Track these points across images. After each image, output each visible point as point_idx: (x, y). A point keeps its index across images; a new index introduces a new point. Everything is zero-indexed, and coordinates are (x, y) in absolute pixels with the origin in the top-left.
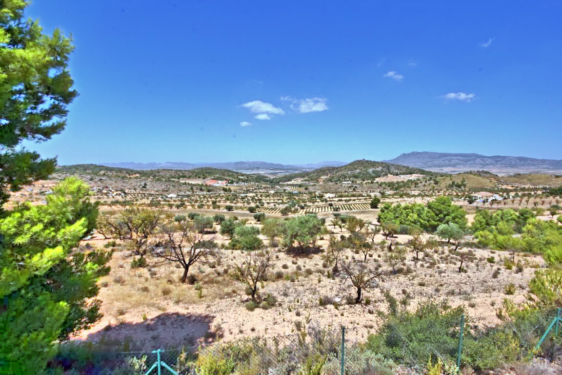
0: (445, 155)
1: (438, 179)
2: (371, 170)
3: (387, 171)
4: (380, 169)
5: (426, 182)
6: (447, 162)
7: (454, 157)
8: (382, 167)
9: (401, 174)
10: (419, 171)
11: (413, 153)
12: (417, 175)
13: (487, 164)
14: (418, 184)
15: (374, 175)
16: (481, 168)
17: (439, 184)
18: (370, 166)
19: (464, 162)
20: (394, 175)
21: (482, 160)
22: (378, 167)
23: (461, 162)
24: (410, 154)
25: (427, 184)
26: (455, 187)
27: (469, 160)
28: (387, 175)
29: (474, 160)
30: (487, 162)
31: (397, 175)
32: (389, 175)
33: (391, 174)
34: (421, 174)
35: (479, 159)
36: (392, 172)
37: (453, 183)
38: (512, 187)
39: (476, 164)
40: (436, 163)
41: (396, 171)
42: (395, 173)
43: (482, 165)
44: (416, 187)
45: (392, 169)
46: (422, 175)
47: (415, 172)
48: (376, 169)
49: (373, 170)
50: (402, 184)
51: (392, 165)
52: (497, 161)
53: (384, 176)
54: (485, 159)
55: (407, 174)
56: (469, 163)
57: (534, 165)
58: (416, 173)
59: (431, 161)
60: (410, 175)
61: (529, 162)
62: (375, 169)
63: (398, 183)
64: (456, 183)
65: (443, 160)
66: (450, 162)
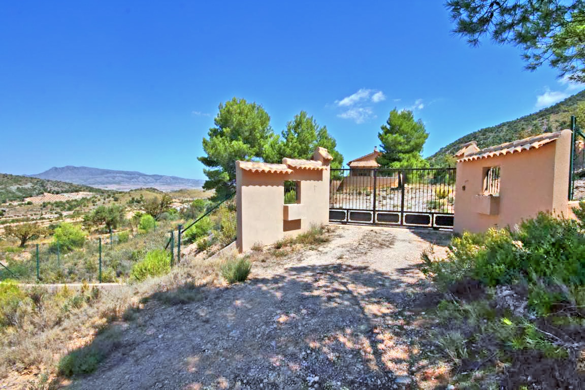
0: (108, 172)
1: (117, 195)
2: (14, 188)
3: (42, 188)
4: (29, 185)
5: (105, 200)
6: (111, 179)
7: (118, 175)
8: (33, 183)
9: (62, 192)
10: (87, 189)
11: (68, 168)
12: (85, 193)
13: (149, 182)
14: (96, 202)
15: (21, 194)
16: (144, 185)
17: (119, 202)
18: (10, 181)
19: (128, 180)
20: (53, 193)
21: (144, 178)
22: (26, 184)
23: (125, 179)
24: (63, 168)
25: (106, 201)
26: (135, 203)
27: (133, 178)
28: (43, 193)
29: (137, 178)
30: (149, 180)
31: (58, 193)
32: (46, 194)
33: (49, 192)
34: (90, 191)
35: (141, 178)
36: (49, 189)
37: (133, 199)
38: (179, 200)
39: (139, 182)
40: (99, 179)
41: (56, 189)
42: (54, 191)
43: (145, 183)
44: (94, 205)
45: (49, 186)
46: (91, 193)
47: (82, 189)
48: (23, 186)
49: (18, 188)
50: (74, 203)
51: (48, 181)
52: (157, 180)
53: (38, 195)
54: (147, 177)
55: (72, 192)
56: (133, 180)
57: (183, 183)
58: (84, 191)
59: (93, 178)
60: (77, 193)
61: (179, 181)
62: (20, 187)
63: (68, 202)
64: (135, 199)
65: (107, 177)
66: (113, 179)
